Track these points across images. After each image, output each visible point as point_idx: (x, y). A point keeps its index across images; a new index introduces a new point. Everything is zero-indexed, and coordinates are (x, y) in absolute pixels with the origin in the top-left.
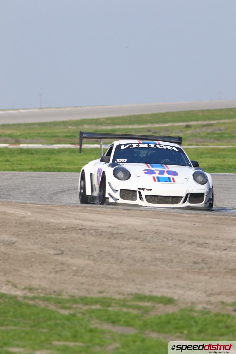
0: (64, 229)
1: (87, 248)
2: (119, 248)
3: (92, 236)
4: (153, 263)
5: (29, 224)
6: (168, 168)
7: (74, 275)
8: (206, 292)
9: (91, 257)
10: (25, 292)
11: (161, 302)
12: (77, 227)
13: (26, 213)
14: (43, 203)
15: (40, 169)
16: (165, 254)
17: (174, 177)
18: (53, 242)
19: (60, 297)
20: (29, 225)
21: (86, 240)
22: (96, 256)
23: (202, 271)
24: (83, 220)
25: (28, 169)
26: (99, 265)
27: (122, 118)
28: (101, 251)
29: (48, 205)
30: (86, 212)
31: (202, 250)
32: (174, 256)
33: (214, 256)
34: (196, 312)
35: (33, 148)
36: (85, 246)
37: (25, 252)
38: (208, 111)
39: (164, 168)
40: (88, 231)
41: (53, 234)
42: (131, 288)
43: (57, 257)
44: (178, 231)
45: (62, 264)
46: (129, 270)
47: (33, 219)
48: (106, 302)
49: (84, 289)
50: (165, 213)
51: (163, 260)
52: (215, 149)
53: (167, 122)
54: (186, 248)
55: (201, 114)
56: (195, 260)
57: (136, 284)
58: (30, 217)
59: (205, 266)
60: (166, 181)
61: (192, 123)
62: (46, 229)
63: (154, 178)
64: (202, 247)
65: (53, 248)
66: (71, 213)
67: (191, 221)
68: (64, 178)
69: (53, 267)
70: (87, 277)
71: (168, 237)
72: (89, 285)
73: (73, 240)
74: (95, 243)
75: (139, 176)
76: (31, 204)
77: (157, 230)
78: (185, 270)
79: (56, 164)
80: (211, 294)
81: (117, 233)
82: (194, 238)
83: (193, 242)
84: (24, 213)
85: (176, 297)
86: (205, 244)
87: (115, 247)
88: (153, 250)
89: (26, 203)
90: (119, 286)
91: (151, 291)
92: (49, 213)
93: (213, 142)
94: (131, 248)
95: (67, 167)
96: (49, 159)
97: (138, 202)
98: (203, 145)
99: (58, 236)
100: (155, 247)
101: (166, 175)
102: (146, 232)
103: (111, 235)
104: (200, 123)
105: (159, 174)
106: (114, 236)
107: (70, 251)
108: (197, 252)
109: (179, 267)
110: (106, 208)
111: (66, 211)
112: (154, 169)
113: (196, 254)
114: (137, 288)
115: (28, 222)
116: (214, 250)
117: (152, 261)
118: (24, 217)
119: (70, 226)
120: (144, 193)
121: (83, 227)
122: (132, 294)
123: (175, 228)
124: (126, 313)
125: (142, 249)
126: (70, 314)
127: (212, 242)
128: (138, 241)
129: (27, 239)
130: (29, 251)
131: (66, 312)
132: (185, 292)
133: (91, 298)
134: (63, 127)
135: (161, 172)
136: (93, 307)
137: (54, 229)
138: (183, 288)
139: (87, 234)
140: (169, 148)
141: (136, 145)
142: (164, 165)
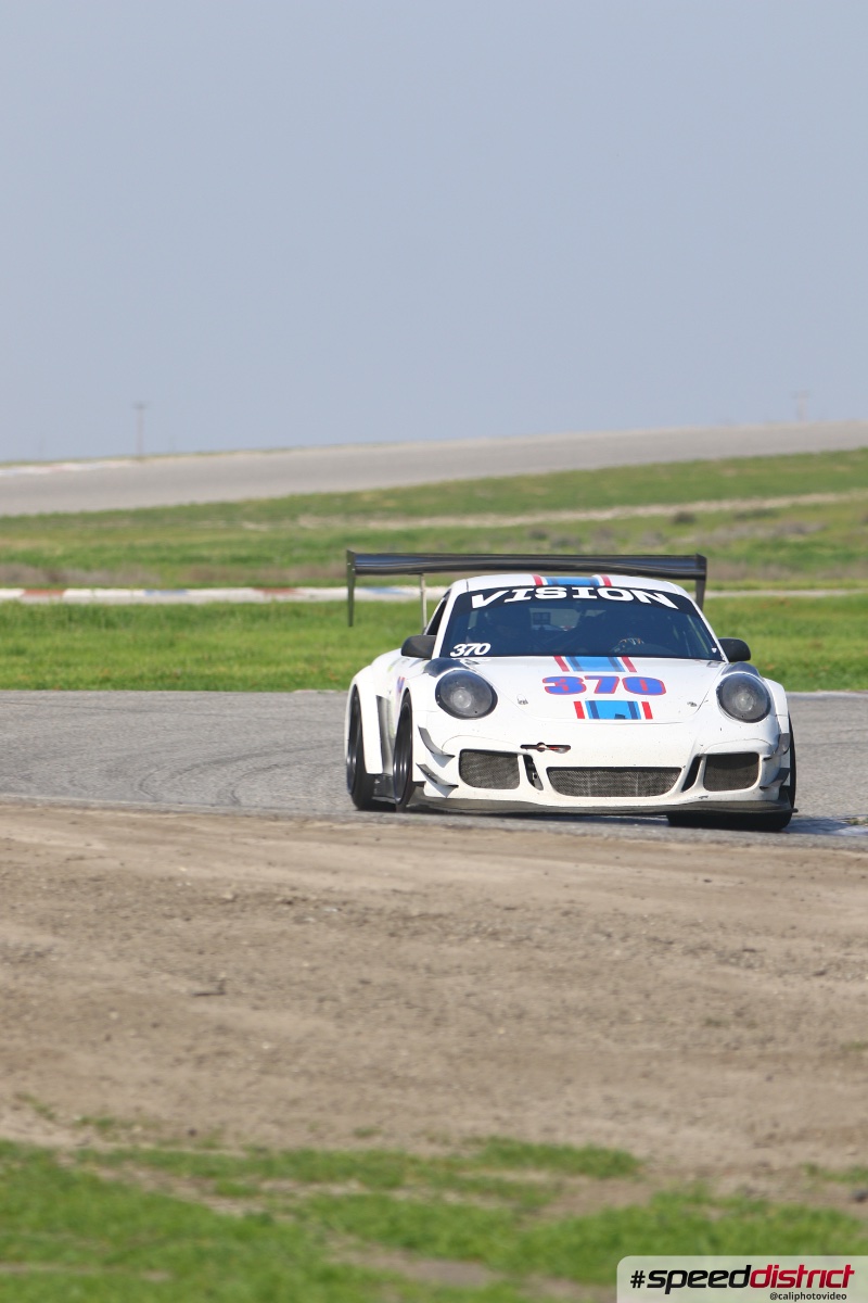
0: (227, 902)
1: (313, 970)
2: (428, 969)
3: (331, 925)
4: (558, 1025)
5: (98, 883)
6: (633, 670)
7: (264, 1072)
8: (751, 1129)
9: (327, 1005)
10: (82, 1135)
11: (584, 1170)
12: (276, 895)
13: (89, 845)
14: (148, 805)
15: (136, 683)
16: (599, 993)
17: (651, 699)
18: (187, 950)
19: (213, 1153)
20: (98, 889)
21: (307, 943)
22: (345, 1000)
23: (738, 1053)
24: (300, 866)
25: (94, 683)
26: (358, 1034)
27: (441, 490)
28: (365, 982)
29: (167, 812)
30: (309, 839)
31: (737, 976)
32: (634, 998)
33: (782, 998)
34: (713, 1204)
35: (112, 602)
36: (306, 964)
37: (85, 989)
38: (757, 460)
39: (616, 666)
40: (316, 907)
41: (188, 920)
42: (476, 1119)
43: (202, 1006)
44: (649, 906)
45: (222, 1029)
46: (469, 1051)
47: (112, 864)
48: (383, 1172)
49: (303, 1121)
50: (600, 838)
51: (592, 1015)
52: (782, 603)
53: (606, 503)
54: (678, 968)
55: (730, 473)
56: (712, 1014)
57: (494, 1105)
58: (101, 857)
59: (747, 1034)
60: (619, 717)
61: (698, 508)
62: (160, 901)
63: (578, 705)
64: (736, 965)
65: (186, 972)
66: (252, 841)
67: (697, 869)
68: (228, 712)
69: (187, 1042)
70: (311, 1077)
71: (610, 930)
72: (321, 1109)
73: (260, 943)
74: (342, 953)
75: (525, 702)
76: (105, 809)
77: (572, 902)
78: (676, 1049)
79: (198, 662)
80: (771, 1137)
81: (422, 916)
82: (705, 930)
83: (705, 948)
84: (82, 845)
85: (640, 1152)
86: (747, 955)
87: (414, 967)
88: (556, 976)
89: (86, 807)
90: (431, 1112)
91: (548, 1130)
92: (172, 843)
93: (776, 579)
94: (474, 971)
95: (237, 671)
96: (172, 644)
97: (524, 792)
98: (739, 589)
99: (205, 927)
100: (561, 965)
101: (622, 694)
102: (528, 910)
103: (400, 924)
104: (727, 506)
105: (599, 690)
106: (410, 924)
107: (251, 981)
108: (716, 983)
109: (650, 1040)
110: (380, 823)
111: (234, 834)
112: (580, 675)
113: (715, 991)
114: (497, 1118)
115: (93, 875)
116: (781, 973)
117: (552, 1018)
118: (81, 858)
119: (249, 890)
120: (543, 761)
121: (299, 894)
122: (478, 1141)
123: (634, 896)
124: (458, 1211)
125: (516, 974)
126: (249, 1216)
127: (773, 947)
128: (502, 945)
129: (90, 938)
130: (96, 985)
131: (234, 1210)
132: (673, 1132)
133: (329, 1156)
134: (221, 524)
135: (607, 686)
136: (337, 1190)
137: (192, 901)
138: (666, 1115)
139: (311, 919)
140: (642, 597)
141: (525, 591)
142: (619, 659)
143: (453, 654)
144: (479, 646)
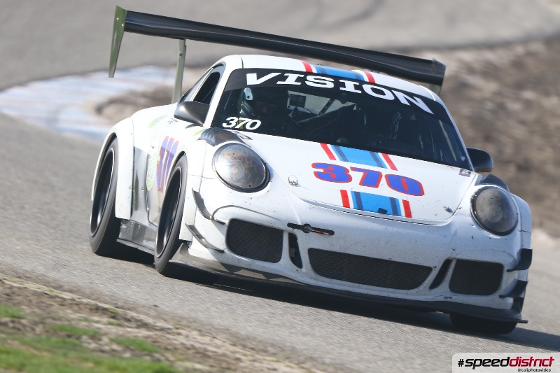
6: (394, 168)
17: (412, 199)
39: (381, 165)
60: (382, 211)
63: (344, 194)
75: (296, 184)
97: (283, 267)
101: (384, 190)
105: (363, 183)
112: (347, 165)
120: (306, 242)
135: (371, 179)
140: (402, 98)
141: (296, 76)
142: (380, 154)
143: (225, 125)
144: (250, 121)
